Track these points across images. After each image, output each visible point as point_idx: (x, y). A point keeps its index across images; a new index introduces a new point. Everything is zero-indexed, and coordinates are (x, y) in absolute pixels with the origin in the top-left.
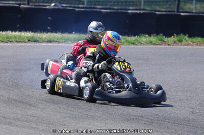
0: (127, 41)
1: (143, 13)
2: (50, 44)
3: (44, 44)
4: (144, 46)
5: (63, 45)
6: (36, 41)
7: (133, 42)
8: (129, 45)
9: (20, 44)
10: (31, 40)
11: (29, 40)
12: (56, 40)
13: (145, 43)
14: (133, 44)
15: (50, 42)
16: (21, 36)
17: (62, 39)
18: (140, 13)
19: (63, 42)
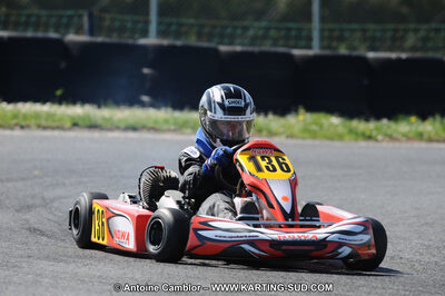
0: (351, 131)
1: (407, 60)
2: (132, 135)
3: (116, 134)
4: (397, 145)
5: (168, 136)
6: (93, 126)
7: (368, 133)
8: (356, 140)
9: (48, 133)
10: (80, 122)
11: (75, 125)
12: (150, 125)
13: (405, 135)
14: (370, 138)
15: (134, 129)
16: (54, 115)
17: (166, 121)
18: (399, 60)
19: (169, 130)
